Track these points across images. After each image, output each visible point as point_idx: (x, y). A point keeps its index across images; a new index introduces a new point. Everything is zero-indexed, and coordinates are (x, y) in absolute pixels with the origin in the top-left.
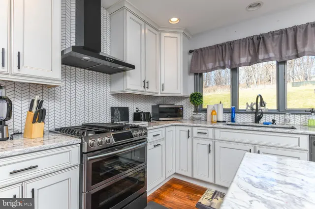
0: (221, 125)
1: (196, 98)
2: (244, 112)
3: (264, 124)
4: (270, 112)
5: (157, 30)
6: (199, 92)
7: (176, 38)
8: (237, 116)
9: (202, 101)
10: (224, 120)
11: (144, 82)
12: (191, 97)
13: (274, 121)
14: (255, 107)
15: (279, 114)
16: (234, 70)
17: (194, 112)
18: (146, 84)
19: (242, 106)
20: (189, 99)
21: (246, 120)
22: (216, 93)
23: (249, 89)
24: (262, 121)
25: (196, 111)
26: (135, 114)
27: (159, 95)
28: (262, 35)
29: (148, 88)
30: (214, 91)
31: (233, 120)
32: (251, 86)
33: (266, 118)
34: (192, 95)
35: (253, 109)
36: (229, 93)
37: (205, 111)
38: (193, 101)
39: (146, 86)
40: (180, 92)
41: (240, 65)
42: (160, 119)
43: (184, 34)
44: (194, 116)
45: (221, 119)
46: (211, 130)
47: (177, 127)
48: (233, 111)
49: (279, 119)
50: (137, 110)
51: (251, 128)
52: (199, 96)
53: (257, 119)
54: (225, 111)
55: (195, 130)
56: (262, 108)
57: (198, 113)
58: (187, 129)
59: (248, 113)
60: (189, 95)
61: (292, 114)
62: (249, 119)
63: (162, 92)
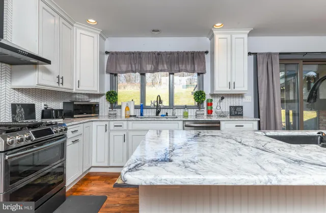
0: (133, 118)
1: (112, 96)
2: (149, 108)
3: (162, 116)
4: (165, 108)
5: (73, 25)
6: (114, 90)
7: (93, 37)
8: (144, 110)
9: (117, 98)
10: (135, 115)
11: (58, 77)
12: (107, 95)
13: (167, 114)
14: (156, 104)
15: (170, 108)
16: (143, 74)
17: (109, 108)
18: (61, 80)
19: (148, 104)
20: (105, 97)
21: (150, 114)
22: (126, 90)
23: (154, 87)
24: (160, 114)
25: (112, 108)
26: (43, 111)
27: (74, 91)
28: (160, 52)
29: (62, 84)
30: (125, 88)
31: (142, 115)
32: (156, 85)
33: (163, 112)
34: (108, 93)
35: (155, 106)
36: (139, 90)
37: (120, 107)
38: (109, 98)
39: (61, 82)
40: (96, 90)
41: (147, 72)
42: (75, 116)
43: (100, 35)
44: (110, 112)
45: (132, 114)
46: (125, 123)
47: (93, 123)
48: (142, 107)
49: (170, 112)
50: (45, 107)
51: (153, 119)
52: (114, 94)
53: (158, 113)
54: (136, 107)
55: (112, 124)
56: (161, 105)
57: (114, 110)
58: (104, 123)
59: (152, 108)
60: (105, 92)
61: (177, 108)
62: (153, 113)
63: (78, 88)
